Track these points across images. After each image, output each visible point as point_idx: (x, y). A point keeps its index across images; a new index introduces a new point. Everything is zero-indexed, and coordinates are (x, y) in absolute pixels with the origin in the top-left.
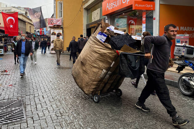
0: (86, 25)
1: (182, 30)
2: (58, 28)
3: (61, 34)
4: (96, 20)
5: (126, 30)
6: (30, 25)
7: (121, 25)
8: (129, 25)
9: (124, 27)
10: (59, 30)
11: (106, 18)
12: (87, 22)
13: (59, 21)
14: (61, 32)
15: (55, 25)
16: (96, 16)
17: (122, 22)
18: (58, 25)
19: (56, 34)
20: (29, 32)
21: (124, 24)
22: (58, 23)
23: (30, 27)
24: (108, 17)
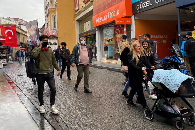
0: (79, 34)
1: (152, 38)
2: (53, 38)
3: (56, 43)
4: (88, 30)
5: (112, 38)
6: (23, 36)
7: (108, 35)
8: (115, 34)
9: (111, 36)
10: (54, 40)
11: (96, 29)
12: (79, 32)
13: (54, 32)
14: (57, 42)
15: (50, 36)
16: (87, 27)
17: (109, 32)
18: (53, 36)
19: (51, 43)
20: (23, 42)
21: (111, 34)
22: (53, 34)
23: (23, 37)
24: (97, 28)
